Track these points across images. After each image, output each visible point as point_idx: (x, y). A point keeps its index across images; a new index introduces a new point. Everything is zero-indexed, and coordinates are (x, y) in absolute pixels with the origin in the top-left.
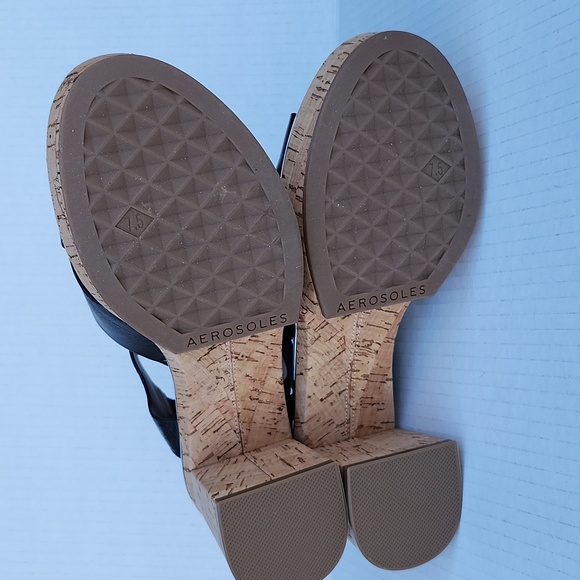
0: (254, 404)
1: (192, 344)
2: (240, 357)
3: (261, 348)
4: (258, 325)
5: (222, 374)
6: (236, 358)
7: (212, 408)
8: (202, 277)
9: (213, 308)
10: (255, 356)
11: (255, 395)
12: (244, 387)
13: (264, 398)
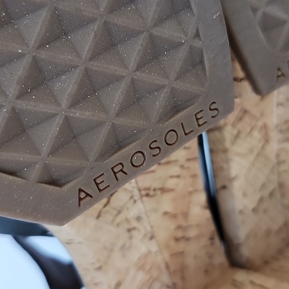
0: (182, 246)
1: (84, 198)
2: (151, 193)
3: (175, 170)
4: (181, 132)
5: (134, 224)
6: (147, 195)
7: (132, 272)
8: (64, 72)
9: (101, 124)
10: (171, 183)
11: (179, 234)
12: (165, 229)
13: (192, 233)
